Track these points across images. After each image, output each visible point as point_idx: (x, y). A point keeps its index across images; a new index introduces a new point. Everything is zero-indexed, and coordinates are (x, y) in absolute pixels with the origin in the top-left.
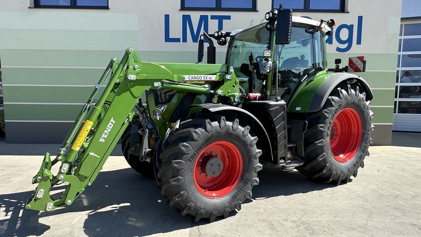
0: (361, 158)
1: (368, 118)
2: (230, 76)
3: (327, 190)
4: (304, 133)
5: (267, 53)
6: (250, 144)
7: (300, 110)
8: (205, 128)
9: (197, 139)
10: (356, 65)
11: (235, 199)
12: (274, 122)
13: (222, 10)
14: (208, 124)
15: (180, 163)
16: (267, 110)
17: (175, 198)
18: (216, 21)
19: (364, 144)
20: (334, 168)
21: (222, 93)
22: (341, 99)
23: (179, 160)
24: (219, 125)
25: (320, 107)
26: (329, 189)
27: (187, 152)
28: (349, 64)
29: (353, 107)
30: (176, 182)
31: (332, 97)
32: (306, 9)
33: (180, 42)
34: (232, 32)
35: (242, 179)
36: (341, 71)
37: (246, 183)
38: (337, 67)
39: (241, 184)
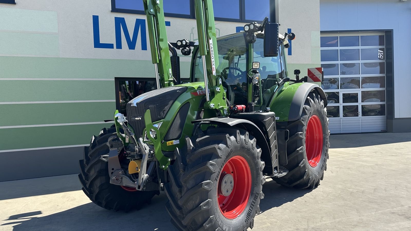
0: (325, 161)
1: (326, 123)
2: (219, 88)
3: (307, 195)
4: (286, 142)
5: (256, 65)
6: (257, 157)
7: (278, 119)
8: (226, 143)
9: (221, 156)
10: (316, 75)
11: (250, 216)
12: (268, 132)
14: (228, 139)
15: (209, 184)
16: (262, 121)
17: (206, 224)
19: (326, 148)
20: (310, 173)
21: (214, 106)
22: (311, 107)
23: (207, 180)
24: (235, 139)
25: (299, 116)
26: (308, 194)
27: (214, 171)
28: (308, 75)
29: (317, 115)
30: (206, 207)
31: (305, 105)
32: (242, 20)
33: (113, 48)
34: (195, 42)
35: (252, 193)
36: (301, 81)
37: (256, 198)
38: (297, 77)
39: (252, 200)
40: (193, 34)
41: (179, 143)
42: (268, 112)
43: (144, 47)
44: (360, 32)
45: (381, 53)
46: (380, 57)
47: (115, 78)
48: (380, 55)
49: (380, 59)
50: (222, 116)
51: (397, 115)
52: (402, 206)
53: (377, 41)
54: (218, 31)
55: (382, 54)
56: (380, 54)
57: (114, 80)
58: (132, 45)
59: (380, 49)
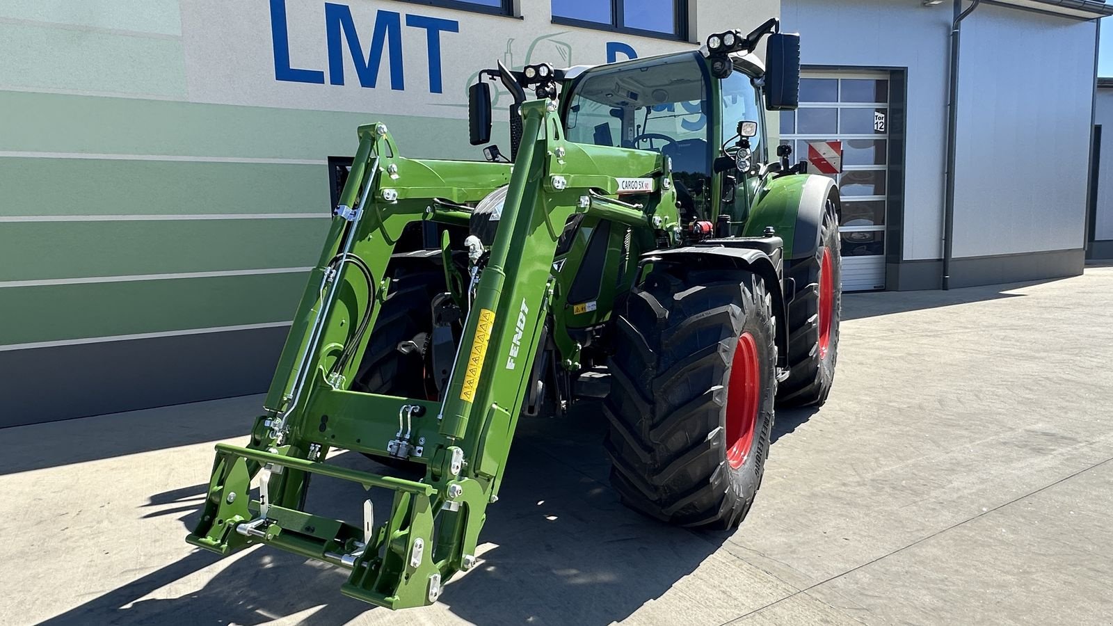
2: (668, 180)
5: (749, 129)
7: (786, 253)
11: (759, 462)
13: (431, 3)
14: (743, 293)
17: (714, 480)
18: (422, 33)
19: (837, 319)
20: (822, 371)
21: (660, 222)
24: (751, 295)
25: (816, 247)
28: (809, 157)
30: (717, 441)
32: (617, 25)
33: (322, 82)
34: (567, 71)
35: (761, 414)
36: (792, 172)
37: (767, 423)
38: (786, 163)
39: (760, 428)
40: (512, 54)
41: (595, 308)
42: (771, 236)
43: (397, 83)
44: (839, 70)
45: (880, 118)
46: (879, 127)
47: (329, 157)
48: (877, 123)
49: (877, 132)
50: (670, 245)
51: (907, 256)
52: (1011, 429)
53: (872, 92)
54: (568, 50)
55: (881, 121)
56: (879, 121)
57: (326, 163)
58: (368, 77)
59: (878, 110)
